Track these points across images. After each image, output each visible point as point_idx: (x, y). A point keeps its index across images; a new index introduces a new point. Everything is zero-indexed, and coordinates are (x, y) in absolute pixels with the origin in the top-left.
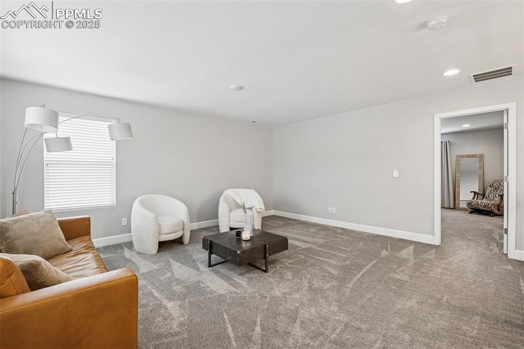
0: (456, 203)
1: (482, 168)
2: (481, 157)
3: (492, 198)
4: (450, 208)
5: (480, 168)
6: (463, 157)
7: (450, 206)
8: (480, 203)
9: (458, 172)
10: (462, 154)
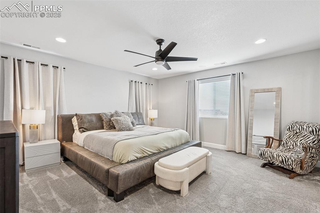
0: (248, 148)
1: (279, 106)
2: (279, 91)
3: (291, 147)
4: (241, 153)
5: (277, 106)
6: (257, 91)
7: (241, 150)
8: (275, 156)
9: (251, 111)
10: (257, 88)
